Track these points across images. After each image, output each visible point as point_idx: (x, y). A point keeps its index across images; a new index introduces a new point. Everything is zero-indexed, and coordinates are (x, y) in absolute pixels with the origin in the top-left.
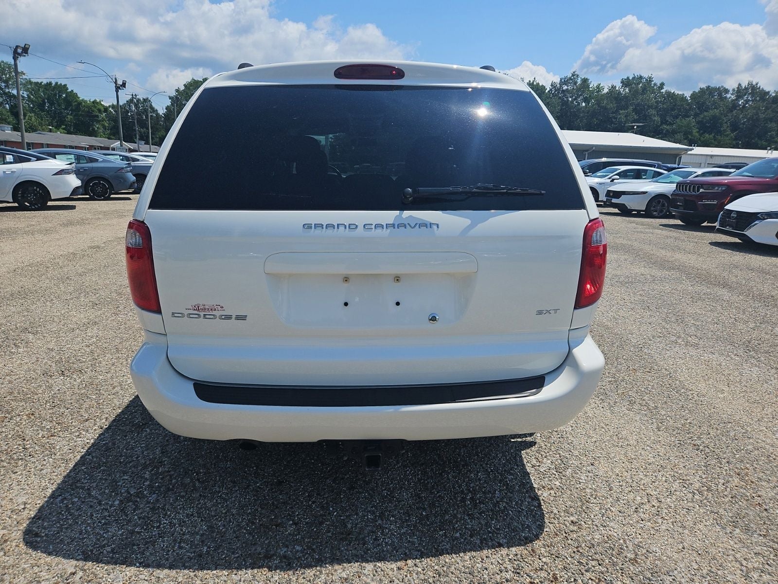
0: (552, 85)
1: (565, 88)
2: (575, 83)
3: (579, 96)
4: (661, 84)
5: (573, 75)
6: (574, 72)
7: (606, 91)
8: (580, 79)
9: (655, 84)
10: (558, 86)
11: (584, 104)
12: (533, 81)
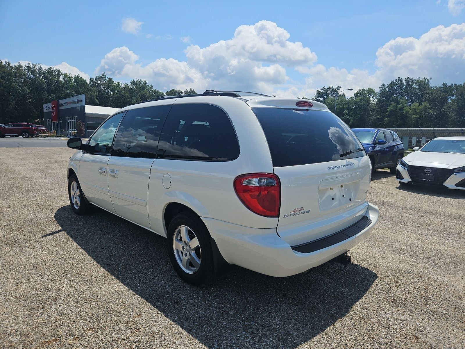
0: (91, 79)
1: (99, 82)
2: (105, 80)
3: (108, 88)
4: (151, 86)
5: (103, 75)
6: (103, 74)
7: (123, 86)
8: (107, 79)
9: (148, 86)
10: (95, 80)
11: (112, 93)
12: (78, 76)
